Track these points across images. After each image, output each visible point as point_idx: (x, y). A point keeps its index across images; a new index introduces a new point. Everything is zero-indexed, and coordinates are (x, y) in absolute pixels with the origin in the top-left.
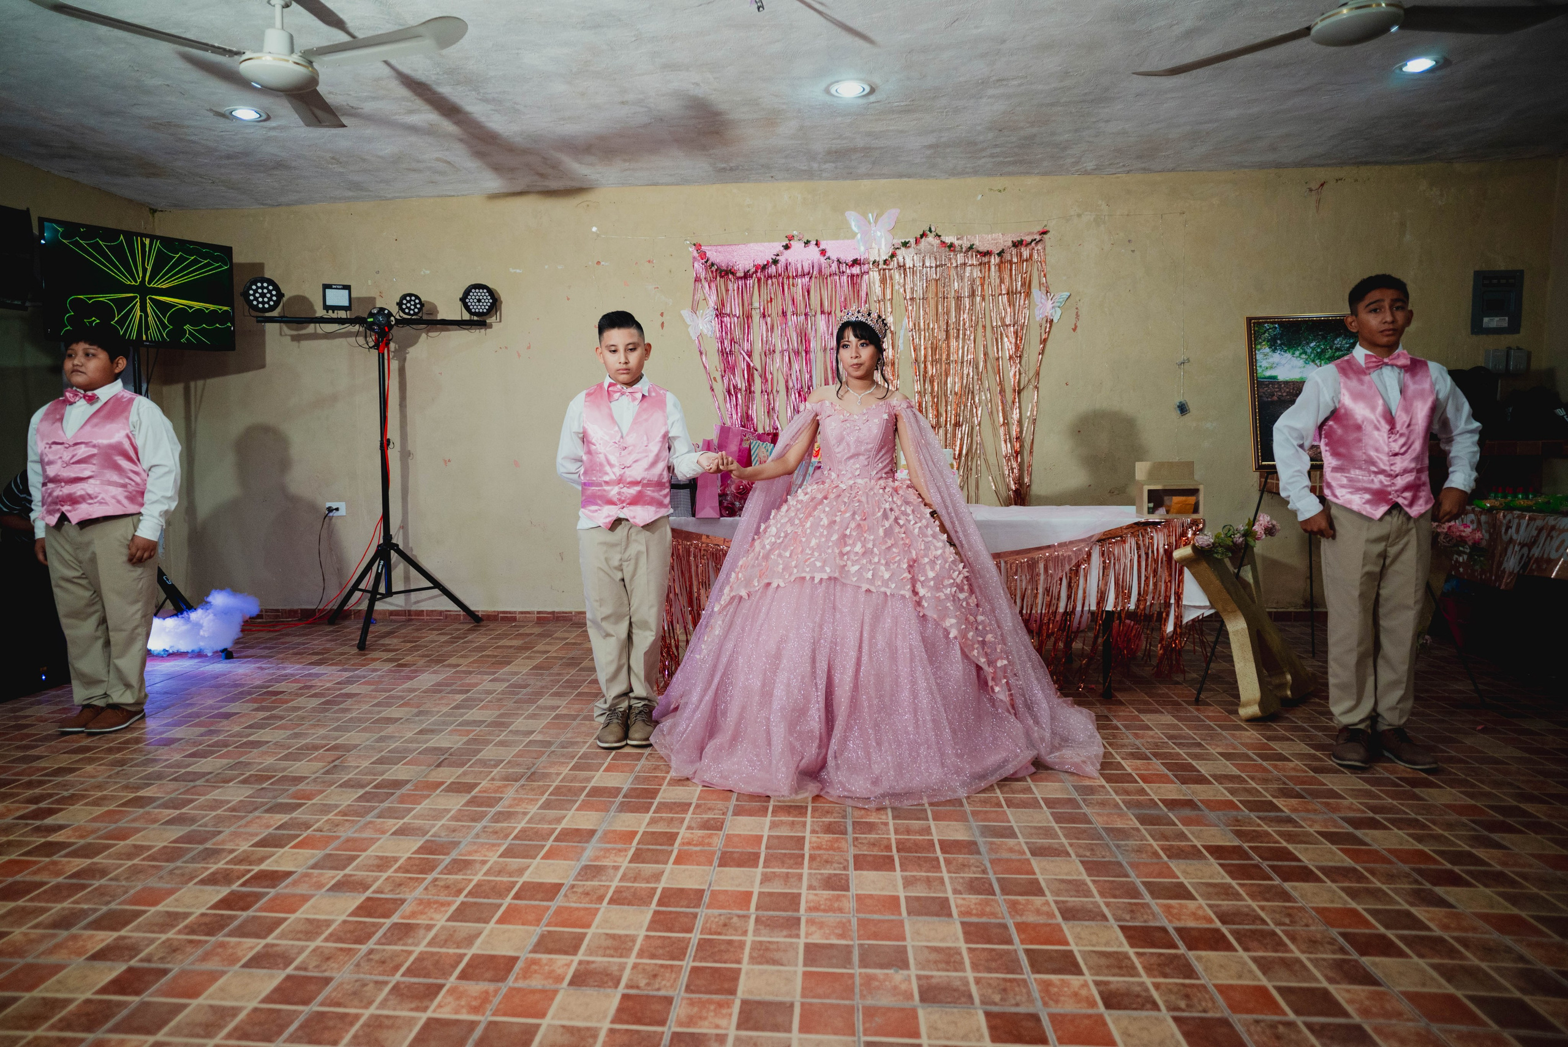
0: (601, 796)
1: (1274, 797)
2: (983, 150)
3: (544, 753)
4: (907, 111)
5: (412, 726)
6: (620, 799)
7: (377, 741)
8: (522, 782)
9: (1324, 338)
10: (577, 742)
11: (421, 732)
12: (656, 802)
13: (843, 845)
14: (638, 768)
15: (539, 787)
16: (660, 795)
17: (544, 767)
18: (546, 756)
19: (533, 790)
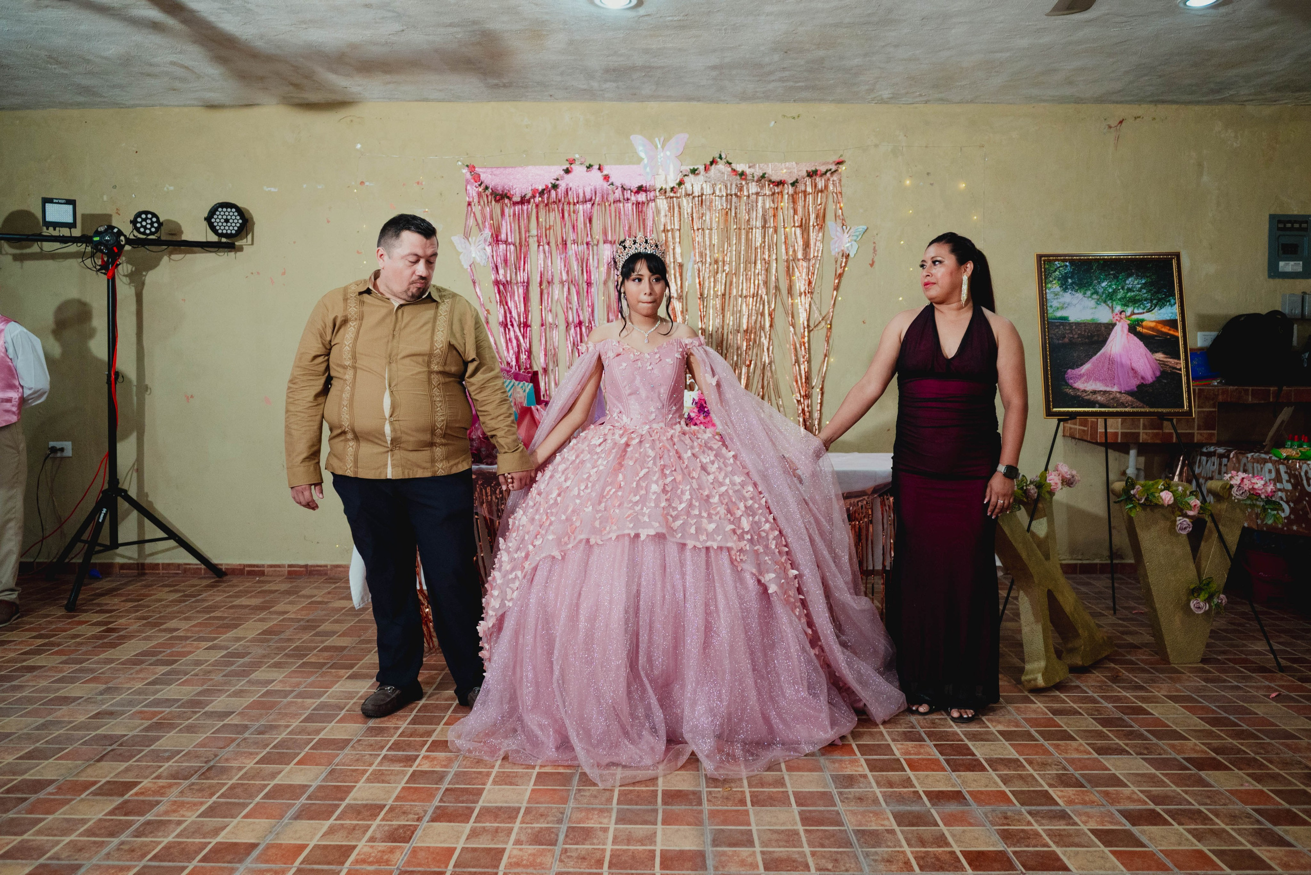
0: (282, 797)
1: (1050, 785)
2: (771, 73)
3: (233, 740)
4: (682, 27)
5: (90, 707)
6: (303, 800)
7: (37, 728)
8: (193, 780)
9: (1116, 277)
10: (276, 727)
11: (98, 715)
12: (344, 804)
13: (548, 860)
14: (337, 760)
15: (210, 787)
16: (351, 795)
17: (227, 760)
18: (234, 744)
19: (201, 790)
